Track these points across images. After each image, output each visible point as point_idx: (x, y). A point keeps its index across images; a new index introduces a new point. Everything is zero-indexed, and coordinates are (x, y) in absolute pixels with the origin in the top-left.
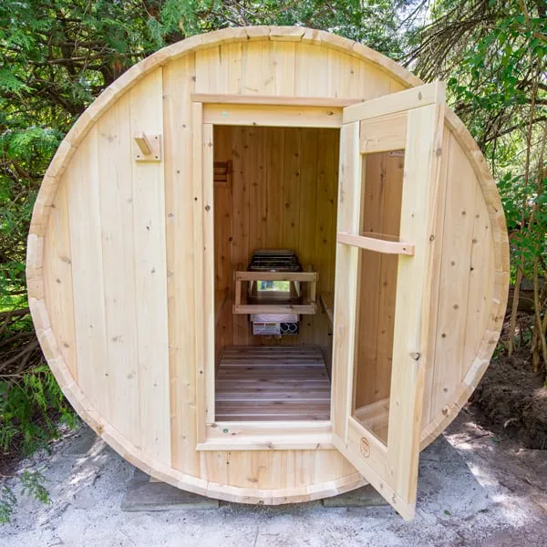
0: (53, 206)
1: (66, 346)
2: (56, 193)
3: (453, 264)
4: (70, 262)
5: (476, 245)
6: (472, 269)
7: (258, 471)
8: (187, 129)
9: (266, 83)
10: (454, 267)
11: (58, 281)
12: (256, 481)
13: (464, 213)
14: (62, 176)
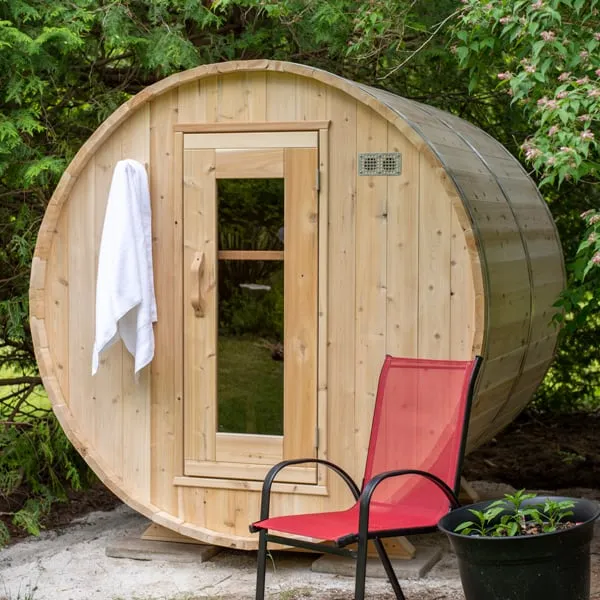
0: (55, 232)
1: (61, 367)
2: (59, 218)
3: (431, 288)
4: (67, 284)
5: (455, 267)
6: (452, 294)
7: (236, 516)
8: (170, 157)
9: (240, 111)
10: (434, 291)
11: (57, 303)
12: (233, 525)
13: (439, 233)
14: (65, 204)
